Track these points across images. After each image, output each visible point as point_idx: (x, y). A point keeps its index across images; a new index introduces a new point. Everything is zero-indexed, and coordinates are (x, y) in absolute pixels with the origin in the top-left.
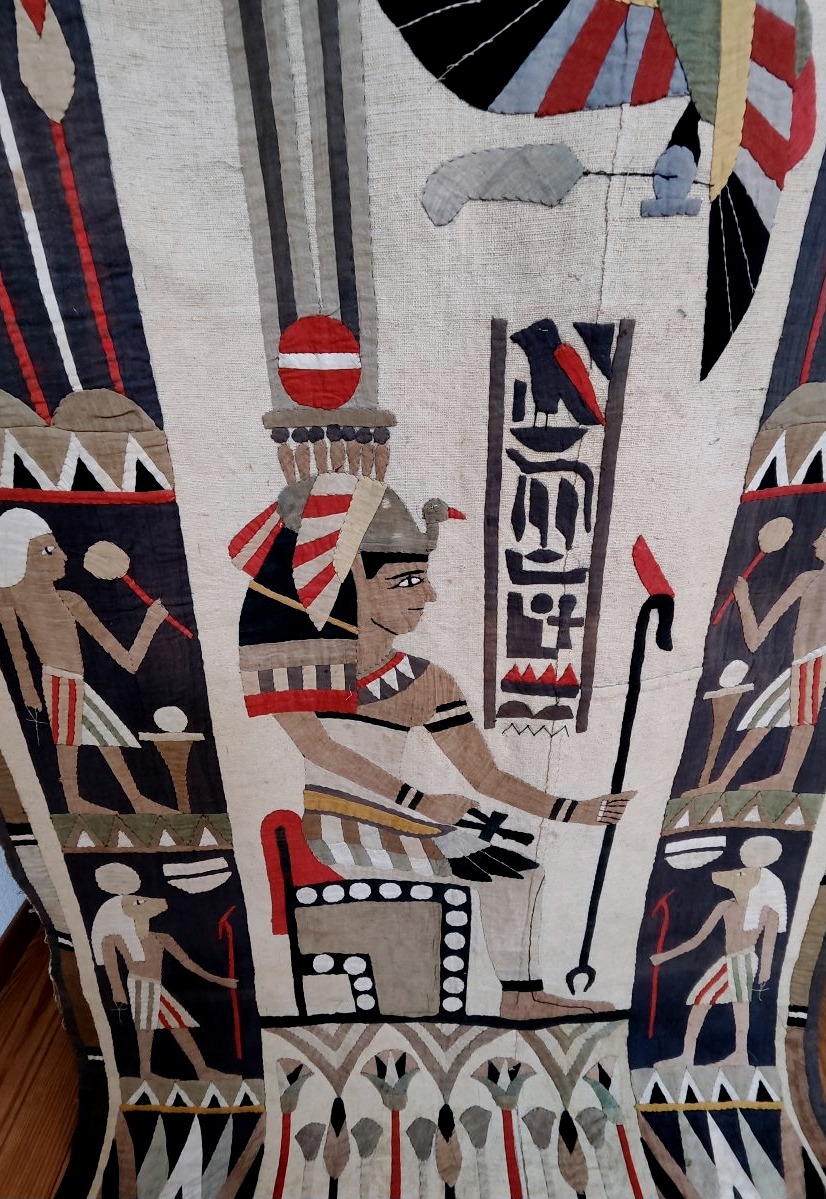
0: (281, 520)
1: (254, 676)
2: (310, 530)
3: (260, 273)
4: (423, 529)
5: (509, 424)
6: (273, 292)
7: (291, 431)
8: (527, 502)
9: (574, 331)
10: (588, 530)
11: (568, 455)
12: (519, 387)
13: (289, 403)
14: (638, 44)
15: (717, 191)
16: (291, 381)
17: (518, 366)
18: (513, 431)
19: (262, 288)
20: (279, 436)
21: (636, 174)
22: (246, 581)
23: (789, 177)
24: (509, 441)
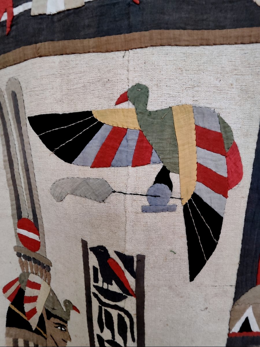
0: (20, 285)
1: (11, 340)
2: (29, 292)
3: (11, 200)
4: (65, 310)
5: (92, 283)
6: (15, 207)
7: (22, 254)
8: (104, 318)
9: (115, 254)
10: (134, 340)
11: (120, 304)
12: (95, 269)
13: (21, 245)
14: (133, 144)
15: (186, 201)
16: (21, 238)
17: (93, 261)
18: (94, 286)
19: (12, 205)
20: (19, 255)
21: (138, 195)
22: (8, 303)
23: (230, 192)
24: (93, 290)
